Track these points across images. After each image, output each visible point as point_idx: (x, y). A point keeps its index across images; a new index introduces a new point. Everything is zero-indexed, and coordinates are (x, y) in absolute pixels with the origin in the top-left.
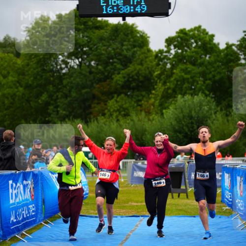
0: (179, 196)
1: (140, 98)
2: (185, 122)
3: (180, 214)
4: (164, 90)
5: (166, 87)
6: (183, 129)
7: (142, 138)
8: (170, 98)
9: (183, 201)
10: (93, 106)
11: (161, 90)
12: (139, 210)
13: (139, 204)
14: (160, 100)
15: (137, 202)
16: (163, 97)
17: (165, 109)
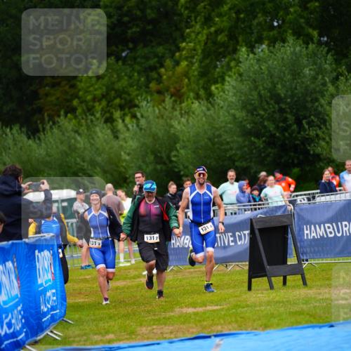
0: (285, 283)
1: (153, 62)
2: (265, 110)
3: (300, 323)
4: (207, 39)
5: (213, 29)
6: (265, 127)
7: (169, 157)
8: (224, 57)
9: (297, 292)
10: (42, 92)
11: (200, 37)
12: (205, 323)
13: (200, 310)
14: (201, 62)
15: (194, 305)
16: (206, 54)
17: (216, 82)
